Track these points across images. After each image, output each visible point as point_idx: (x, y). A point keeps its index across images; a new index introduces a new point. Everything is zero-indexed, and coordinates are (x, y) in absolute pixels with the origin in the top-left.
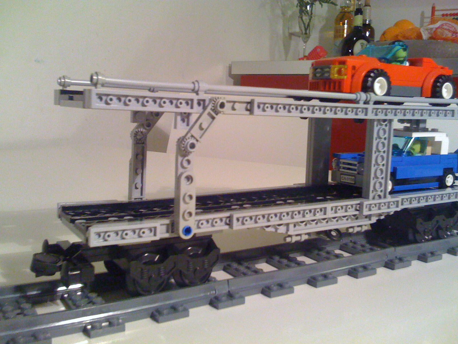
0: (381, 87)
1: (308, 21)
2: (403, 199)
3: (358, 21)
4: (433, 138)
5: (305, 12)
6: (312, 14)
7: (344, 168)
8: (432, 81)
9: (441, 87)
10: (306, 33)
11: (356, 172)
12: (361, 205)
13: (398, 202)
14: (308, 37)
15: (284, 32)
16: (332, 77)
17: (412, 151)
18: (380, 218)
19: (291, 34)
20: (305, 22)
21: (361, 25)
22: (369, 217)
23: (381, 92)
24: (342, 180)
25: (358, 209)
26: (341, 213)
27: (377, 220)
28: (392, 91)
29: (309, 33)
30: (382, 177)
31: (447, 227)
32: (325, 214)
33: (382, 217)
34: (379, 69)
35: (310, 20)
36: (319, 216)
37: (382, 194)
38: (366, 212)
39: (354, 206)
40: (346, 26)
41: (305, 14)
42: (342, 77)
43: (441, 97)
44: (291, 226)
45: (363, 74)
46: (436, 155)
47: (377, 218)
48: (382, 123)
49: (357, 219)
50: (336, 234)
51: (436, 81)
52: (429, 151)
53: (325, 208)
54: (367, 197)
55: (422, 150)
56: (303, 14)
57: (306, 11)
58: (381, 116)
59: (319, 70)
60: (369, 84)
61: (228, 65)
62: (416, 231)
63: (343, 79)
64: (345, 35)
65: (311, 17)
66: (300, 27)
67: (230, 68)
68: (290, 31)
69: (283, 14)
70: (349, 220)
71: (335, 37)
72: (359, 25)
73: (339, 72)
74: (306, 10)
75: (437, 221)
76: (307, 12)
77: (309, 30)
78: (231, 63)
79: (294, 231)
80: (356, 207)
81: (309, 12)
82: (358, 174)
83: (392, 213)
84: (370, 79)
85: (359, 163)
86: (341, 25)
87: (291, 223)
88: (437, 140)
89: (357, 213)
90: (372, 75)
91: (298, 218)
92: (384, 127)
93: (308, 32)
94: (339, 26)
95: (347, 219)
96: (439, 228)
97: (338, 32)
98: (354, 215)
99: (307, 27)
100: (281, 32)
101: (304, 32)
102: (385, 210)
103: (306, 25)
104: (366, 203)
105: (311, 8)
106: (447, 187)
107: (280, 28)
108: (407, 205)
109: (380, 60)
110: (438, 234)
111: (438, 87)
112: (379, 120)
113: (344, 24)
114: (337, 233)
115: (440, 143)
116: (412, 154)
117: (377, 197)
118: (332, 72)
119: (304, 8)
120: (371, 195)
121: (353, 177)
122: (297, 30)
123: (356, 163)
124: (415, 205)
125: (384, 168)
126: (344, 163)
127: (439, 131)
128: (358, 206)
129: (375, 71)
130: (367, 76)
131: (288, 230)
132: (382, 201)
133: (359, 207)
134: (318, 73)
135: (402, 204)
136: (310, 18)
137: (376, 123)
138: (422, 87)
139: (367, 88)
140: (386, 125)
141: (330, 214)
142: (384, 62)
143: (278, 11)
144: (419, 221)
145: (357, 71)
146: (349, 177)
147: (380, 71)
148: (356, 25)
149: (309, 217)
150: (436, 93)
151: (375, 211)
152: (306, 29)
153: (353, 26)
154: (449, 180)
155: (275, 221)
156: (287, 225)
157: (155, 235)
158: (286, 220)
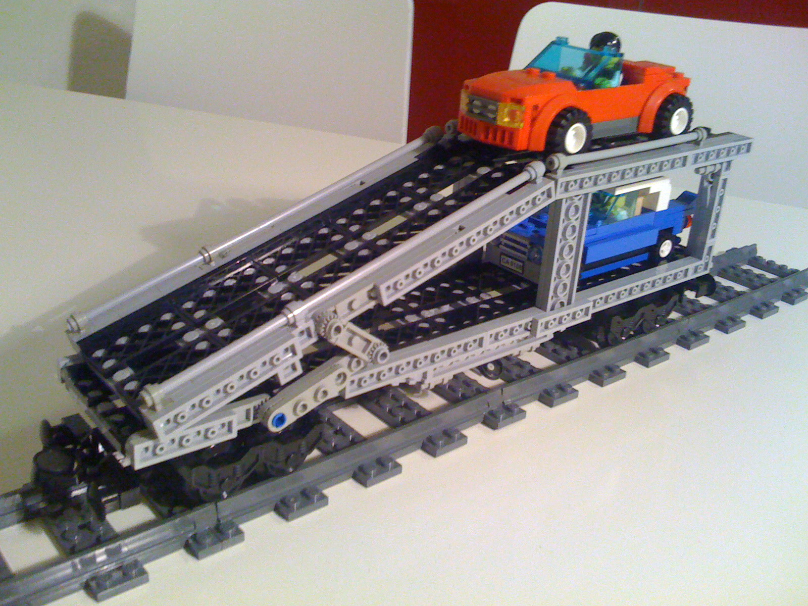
0: (576, 140)
2: (595, 301)
4: (648, 189)
8: (658, 103)
9: (669, 119)
11: (525, 257)
12: (534, 323)
13: (588, 308)
16: (499, 123)
23: (576, 148)
24: (502, 264)
25: (529, 328)
26: (504, 340)
30: (567, 275)
36: (473, 350)
37: (565, 301)
38: (540, 333)
42: (516, 125)
43: (670, 134)
46: (650, 213)
51: (662, 108)
53: (481, 338)
54: (544, 307)
55: (629, 203)
59: (478, 102)
63: (518, 129)
75: (643, 314)
79: (435, 376)
80: (526, 325)
82: (529, 260)
84: (559, 130)
85: (531, 244)
88: (652, 191)
89: (527, 334)
90: (563, 121)
91: (441, 361)
98: (524, 338)
102: (567, 324)
104: (541, 320)
106: (662, 259)
108: (601, 307)
109: (577, 83)
110: (643, 329)
111: (665, 119)
112: (569, 197)
114: (496, 365)
115: (657, 194)
117: (557, 306)
118: (500, 114)
120: (550, 304)
121: (521, 264)
123: (526, 242)
124: (612, 303)
125: (571, 264)
126: (507, 238)
131: (424, 377)
132: (565, 311)
133: (531, 326)
134: (477, 107)
135: (594, 308)
138: (640, 117)
141: (488, 345)
142: (583, 89)
145: (540, 112)
146: (513, 260)
149: (458, 355)
150: (660, 130)
151: (554, 328)
154: (666, 248)
155: (407, 372)
156: (425, 372)
157: (230, 430)
158: (423, 367)
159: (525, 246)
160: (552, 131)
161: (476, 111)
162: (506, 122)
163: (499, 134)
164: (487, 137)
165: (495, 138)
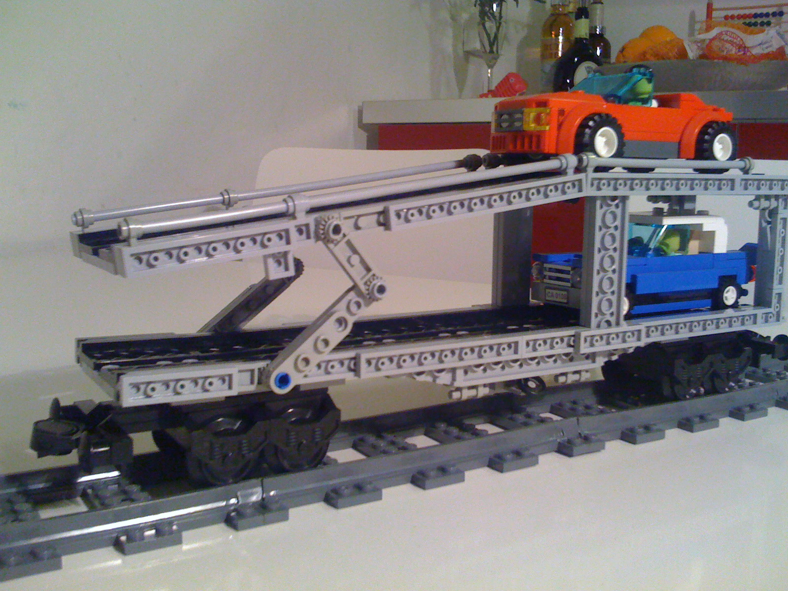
1: (494, 30)
2: (648, 328)
3: (582, 29)
4: (700, 226)
5: (489, 15)
6: (501, 17)
7: (550, 278)
8: (696, 132)
10: (491, 52)
11: (569, 284)
12: (576, 337)
13: (639, 331)
14: (496, 59)
15: (455, 50)
16: (526, 128)
17: (664, 248)
18: (611, 358)
19: (468, 54)
20: (489, 31)
21: (588, 37)
22: (591, 357)
23: (608, 152)
24: (548, 298)
25: (572, 343)
26: (543, 351)
27: (606, 363)
28: (625, 149)
29: (497, 51)
30: (611, 290)
31: (728, 374)
32: (516, 352)
33: (615, 358)
34: (603, 115)
35: (498, 28)
36: (507, 355)
37: (613, 320)
38: (585, 349)
39: (566, 340)
40: (561, 38)
41: (489, 18)
42: (542, 128)
43: (712, 157)
44: (460, 373)
45: (578, 122)
46: (707, 254)
47: (606, 359)
48: (609, 202)
49: (571, 360)
50: (537, 385)
52: (694, 247)
53: (516, 343)
54: (587, 325)
55: (683, 246)
56: (486, 19)
57: (490, 13)
58: (607, 192)
60: (586, 138)
61: (357, 108)
62: (674, 381)
64: (560, 55)
65: (500, 23)
66: (481, 41)
67: (360, 112)
68: (467, 48)
69: (453, 18)
70: (559, 362)
71: (543, 57)
72: (582, 37)
73: (538, 120)
74: (491, 11)
76: (493, 14)
77: (497, 48)
78: (361, 104)
79: (465, 380)
80: (569, 340)
81: (497, 15)
82: (573, 286)
83: (631, 350)
84: (587, 131)
85: (573, 269)
86: (553, 36)
87: (460, 368)
88: (706, 228)
89: (571, 350)
90: (591, 123)
91: (471, 360)
92: (613, 209)
93: (495, 49)
94: (549, 38)
95: (555, 361)
96: (714, 375)
97: (548, 48)
98: (567, 355)
99: (493, 42)
100: (450, 49)
101: (488, 49)
102: (617, 345)
103: (492, 36)
104: (585, 333)
105: (499, 8)
106: (727, 307)
107: (448, 43)
108: (656, 338)
109: (607, 98)
110: (713, 385)
112: (604, 198)
113: (557, 35)
114: (537, 383)
115: (712, 234)
116: (666, 253)
117: (603, 324)
119: (487, 9)
120: (594, 321)
121: (565, 293)
122: (478, 46)
123: (569, 268)
124: (670, 336)
125: (615, 277)
126: (550, 270)
127: (710, 214)
128: (572, 338)
129: (596, 118)
130: (583, 125)
131: (454, 379)
132: (614, 330)
133: (574, 341)
135: (648, 336)
136: (498, 25)
137: (598, 203)
138: (680, 143)
139: (583, 145)
140: (617, 206)
141: (524, 353)
142: (613, 102)
143: (445, 15)
145: (566, 117)
146: (559, 292)
147: (605, 117)
148: (578, 36)
149: (489, 357)
151: (600, 347)
152: (491, 45)
153: (573, 39)
154: (730, 295)
155: (431, 364)
156: (453, 370)
157: (230, 387)
158: (450, 362)
159: (567, 272)
160: (580, 134)
161: (505, 125)
162: (532, 126)
163: (526, 141)
164: (515, 147)
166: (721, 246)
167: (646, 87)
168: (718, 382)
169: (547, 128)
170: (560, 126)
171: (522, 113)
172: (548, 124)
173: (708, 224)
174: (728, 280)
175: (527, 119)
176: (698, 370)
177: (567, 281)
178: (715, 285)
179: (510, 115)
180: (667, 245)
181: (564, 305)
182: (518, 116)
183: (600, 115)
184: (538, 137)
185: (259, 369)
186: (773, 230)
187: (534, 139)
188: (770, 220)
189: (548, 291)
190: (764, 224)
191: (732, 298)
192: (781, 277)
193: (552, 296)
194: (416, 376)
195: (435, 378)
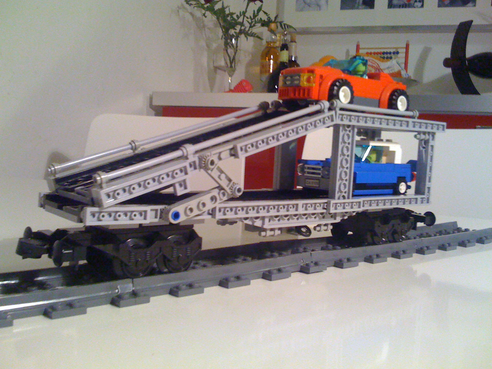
0: (345, 96)
1: (233, 54)
2: (364, 201)
3: (284, 56)
4: (388, 147)
5: (230, 45)
6: (237, 46)
7: (308, 173)
8: (388, 94)
9: (396, 100)
10: (231, 67)
11: (320, 176)
12: (328, 204)
13: (360, 202)
14: (234, 71)
15: (208, 65)
16: (301, 84)
18: (344, 218)
19: (217, 68)
20: (230, 55)
21: (287, 62)
22: (334, 216)
23: (346, 100)
24: (306, 185)
25: (326, 207)
26: (311, 211)
27: (341, 220)
28: (354, 100)
29: (235, 67)
30: (346, 179)
31: (402, 232)
32: (297, 210)
33: (346, 218)
34: (344, 80)
35: (235, 53)
36: (292, 212)
37: (346, 195)
38: (332, 211)
39: (322, 205)
40: (272, 62)
41: (230, 47)
42: (310, 85)
43: (397, 108)
44: (267, 220)
45: (329, 84)
46: (391, 165)
47: (341, 219)
48: (347, 128)
49: (324, 217)
50: (306, 230)
51: (392, 94)
52: (384, 160)
53: (297, 205)
54: (333, 197)
55: (378, 159)
56: (228, 47)
57: (231, 44)
58: (346, 122)
59: (289, 78)
60: (335, 92)
61: (149, 96)
62: (374, 234)
63: (312, 87)
64: (271, 71)
65: (236, 50)
66: (225, 60)
67: (151, 99)
68: (216, 65)
69: (208, 46)
70: (317, 218)
71: (261, 72)
72: (284, 61)
73: (308, 80)
74: (231, 43)
75: (393, 225)
76: (232, 44)
77: (235, 65)
78: (151, 94)
79: (270, 225)
80: (324, 205)
81: (235, 46)
82: (322, 177)
83: (354, 214)
84: (335, 88)
85: (323, 167)
86: (267, 60)
87: (267, 217)
88: (391, 149)
89: (324, 211)
90: (337, 84)
91: (273, 213)
92: (348, 132)
93: (233, 65)
94: (265, 61)
95: (315, 218)
96: (395, 232)
97: (264, 67)
98: (322, 214)
99: (233, 61)
100: (206, 64)
101: (229, 65)
102: (348, 209)
103: (232, 58)
104: (333, 202)
105: (236, 42)
106: (401, 194)
107: (204, 60)
108: (367, 207)
109: (344, 71)
110: (393, 237)
111: (394, 100)
112: (344, 125)
113: (270, 59)
115: (393, 153)
117: (341, 198)
118: (302, 79)
119: (229, 41)
120: (337, 195)
121: (317, 181)
122: (223, 63)
123: (320, 167)
124: (374, 208)
125: (348, 171)
126: (309, 168)
127: (393, 141)
128: (326, 204)
129: (340, 81)
130: (333, 85)
131: (263, 224)
132: (346, 201)
133: (327, 206)
134: (288, 80)
135: (363, 206)
136: (235, 50)
137: (341, 128)
138: (380, 100)
139: (333, 96)
140: (350, 131)
141: (301, 211)
142: (347, 74)
143: (203, 43)
144: (377, 223)
145: (324, 80)
147: (344, 81)
148: (282, 60)
149: (283, 212)
150: (392, 104)
151: (340, 210)
152: (231, 63)
153: (278, 62)
154: (402, 187)
155: (252, 214)
156: (263, 218)
157: (145, 218)
158: (263, 213)
159: (319, 169)
160: (331, 89)
161: (288, 83)
162: (305, 84)
163: (302, 91)
164: (295, 95)
165: (299, 94)
166: (398, 160)
167: (362, 68)
168: (396, 236)
169: (314, 85)
170: (320, 84)
171: (300, 76)
172: (314, 83)
173: (392, 147)
174: (402, 179)
175: (302, 80)
176: (386, 228)
177: (319, 174)
178: (395, 182)
179: (291, 77)
180: (370, 158)
181: (317, 188)
182: (297, 77)
183: (342, 80)
184: (309, 89)
185: (161, 209)
186: (426, 152)
187: (306, 91)
188: (424, 146)
189: (307, 180)
190: (421, 148)
191: (404, 189)
192: (430, 178)
193: (310, 183)
194: (244, 221)
195: (253, 222)
